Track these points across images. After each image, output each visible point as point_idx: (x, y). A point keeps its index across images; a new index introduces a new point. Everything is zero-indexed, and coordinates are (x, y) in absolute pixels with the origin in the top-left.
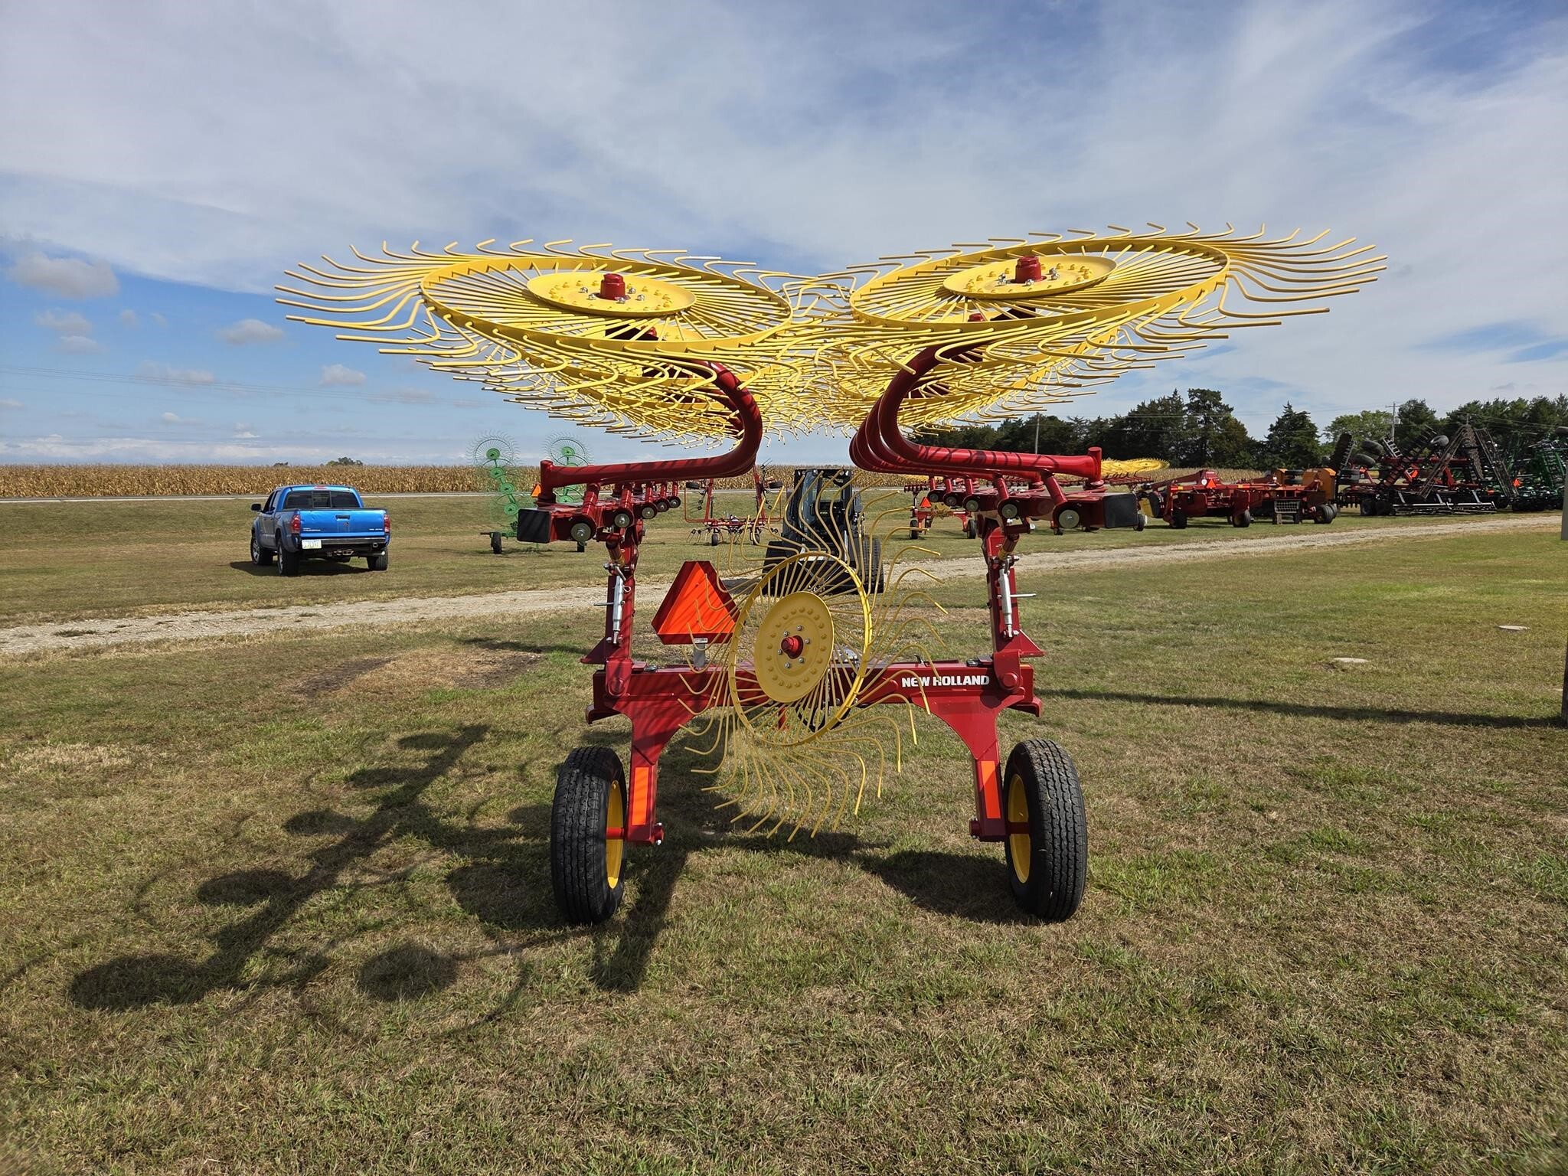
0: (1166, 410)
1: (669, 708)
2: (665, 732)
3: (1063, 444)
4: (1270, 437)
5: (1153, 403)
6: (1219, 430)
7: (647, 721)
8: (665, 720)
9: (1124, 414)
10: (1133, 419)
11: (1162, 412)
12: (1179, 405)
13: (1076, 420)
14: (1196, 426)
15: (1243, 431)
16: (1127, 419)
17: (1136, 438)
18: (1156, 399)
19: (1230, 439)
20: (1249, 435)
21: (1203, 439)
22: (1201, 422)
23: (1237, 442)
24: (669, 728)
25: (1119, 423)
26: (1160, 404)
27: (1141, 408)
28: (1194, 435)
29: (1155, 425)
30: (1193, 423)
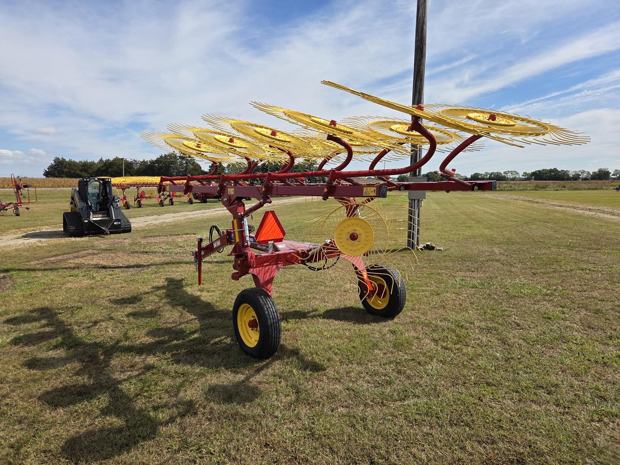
0: (171, 158)
1: (269, 269)
2: (270, 279)
3: (129, 170)
4: (210, 170)
5: (165, 155)
6: (191, 167)
7: (263, 275)
8: (268, 274)
9: (154, 159)
10: (158, 161)
11: (169, 159)
12: (176, 157)
13: (134, 160)
14: (183, 165)
15: (200, 168)
16: (156, 161)
17: (160, 169)
18: (167, 153)
19: (196, 170)
20: (202, 169)
21: (186, 170)
22: (184, 163)
23: (198, 171)
24: (271, 277)
25: (153, 162)
26: (168, 156)
27: (161, 157)
28: (182, 168)
29: (167, 164)
30: (181, 164)
